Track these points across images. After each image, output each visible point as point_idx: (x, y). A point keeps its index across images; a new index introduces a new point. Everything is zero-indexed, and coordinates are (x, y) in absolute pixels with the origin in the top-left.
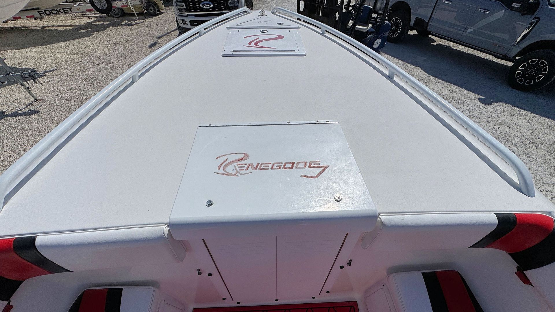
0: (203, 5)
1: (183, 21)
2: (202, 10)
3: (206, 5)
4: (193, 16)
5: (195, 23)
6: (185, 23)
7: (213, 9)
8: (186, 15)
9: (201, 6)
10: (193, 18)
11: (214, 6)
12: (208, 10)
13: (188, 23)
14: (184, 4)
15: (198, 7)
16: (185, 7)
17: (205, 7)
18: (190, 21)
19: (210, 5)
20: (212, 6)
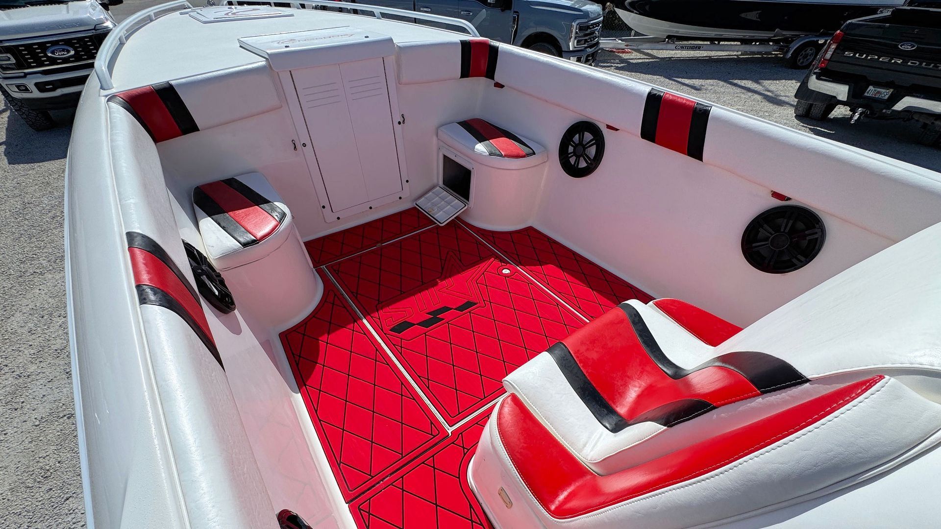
0: (53, 53)
1: (18, 87)
2: (53, 61)
3: (60, 51)
4: (40, 75)
5: (48, 85)
6: (26, 90)
7: (77, 57)
8: (22, 74)
9: (50, 55)
10: (39, 78)
11: (77, 52)
12: (66, 60)
13: (32, 87)
14: (9, 55)
15: (43, 57)
16: (13, 61)
17: (59, 55)
18: (37, 85)
19: (68, 52)
20: (72, 53)
